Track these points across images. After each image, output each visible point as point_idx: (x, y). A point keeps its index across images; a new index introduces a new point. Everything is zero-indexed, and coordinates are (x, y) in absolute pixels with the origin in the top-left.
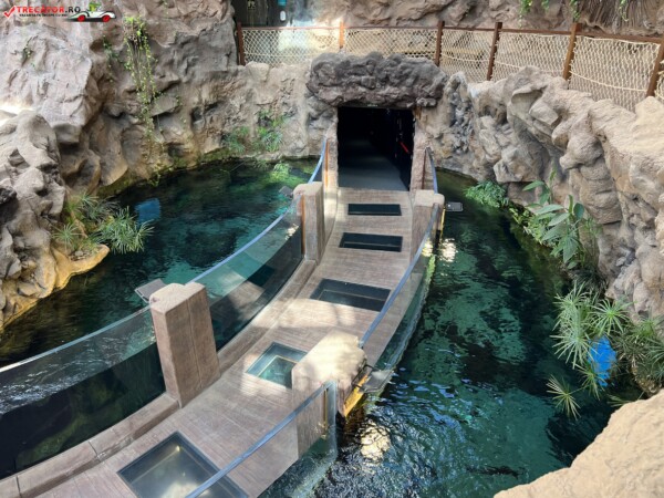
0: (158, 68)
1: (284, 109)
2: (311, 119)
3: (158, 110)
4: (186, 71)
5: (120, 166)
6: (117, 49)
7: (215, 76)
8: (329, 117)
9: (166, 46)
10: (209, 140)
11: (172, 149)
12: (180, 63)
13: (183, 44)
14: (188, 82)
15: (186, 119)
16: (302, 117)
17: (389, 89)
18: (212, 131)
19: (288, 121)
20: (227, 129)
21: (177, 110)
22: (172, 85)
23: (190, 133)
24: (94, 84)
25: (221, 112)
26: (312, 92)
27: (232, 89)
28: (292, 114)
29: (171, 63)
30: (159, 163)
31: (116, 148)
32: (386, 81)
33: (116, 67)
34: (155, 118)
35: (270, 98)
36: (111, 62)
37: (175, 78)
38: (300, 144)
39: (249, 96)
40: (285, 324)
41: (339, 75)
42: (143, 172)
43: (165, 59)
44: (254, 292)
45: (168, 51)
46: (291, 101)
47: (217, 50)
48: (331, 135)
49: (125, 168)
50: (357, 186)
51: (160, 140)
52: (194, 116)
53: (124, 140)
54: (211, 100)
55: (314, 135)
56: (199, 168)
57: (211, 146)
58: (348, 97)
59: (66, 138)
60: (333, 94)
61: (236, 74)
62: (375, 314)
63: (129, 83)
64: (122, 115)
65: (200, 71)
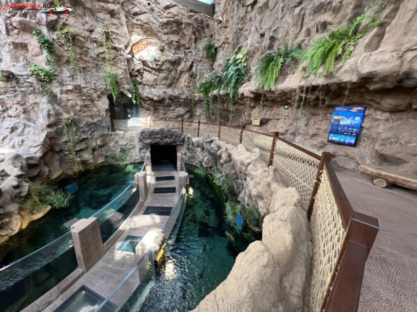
0: (78, 133)
1: (130, 147)
2: (141, 149)
3: (78, 148)
4: (91, 134)
5: (59, 171)
6: (59, 127)
7: (103, 136)
8: (148, 148)
9: (82, 126)
10: (100, 158)
11: (84, 163)
12: (88, 131)
13: (89, 125)
14: (91, 138)
15: (90, 151)
16: (137, 149)
17: (167, 139)
18: (101, 155)
19: (132, 150)
20: (108, 154)
21: (86, 148)
22: (84, 139)
23: (92, 156)
24: (48, 140)
25: (106, 148)
26: (141, 140)
27: (110, 140)
28: (133, 148)
29: (84, 132)
30: (77, 168)
31: (57, 164)
32: (166, 137)
33: (59, 133)
34: (76, 152)
35: (125, 143)
36: (56, 132)
37: (86, 137)
38: (137, 158)
39: (117, 142)
40: (133, 227)
41: (150, 135)
42: (70, 172)
43: (81, 130)
44: (120, 216)
45: (83, 127)
46: (133, 144)
47: (103, 127)
48: (148, 154)
49: (61, 172)
50: (159, 171)
51: (78, 160)
52: (94, 150)
53: (61, 161)
54: (101, 144)
55: (142, 154)
56: (96, 169)
57: (100, 160)
58: (154, 142)
59: (32, 162)
60: (149, 141)
61: (111, 135)
62: (168, 217)
63: (65, 139)
64: (61, 151)
65: (96, 134)
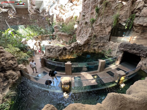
3: (94, 45)
4: (100, 41)
6: (92, 37)
7: (104, 42)
8: (122, 53)
9: (98, 38)
10: (100, 50)
13: (101, 38)
20: (103, 50)
22: (97, 42)
23: (97, 49)
24: (87, 41)
25: (104, 47)
26: (119, 48)
27: (106, 45)
28: (115, 50)
30: (92, 51)
32: (134, 49)
35: (112, 47)
38: (114, 55)
41: (124, 46)
47: (105, 39)
49: (87, 50)
50: (124, 66)
51: (93, 48)
52: (99, 47)
54: (102, 45)
55: (117, 54)
58: (125, 50)
59: (80, 45)
60: (122, 49)
61: (108, 43)
63: (92, 41)
64: (90, 45)
